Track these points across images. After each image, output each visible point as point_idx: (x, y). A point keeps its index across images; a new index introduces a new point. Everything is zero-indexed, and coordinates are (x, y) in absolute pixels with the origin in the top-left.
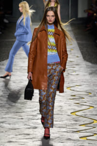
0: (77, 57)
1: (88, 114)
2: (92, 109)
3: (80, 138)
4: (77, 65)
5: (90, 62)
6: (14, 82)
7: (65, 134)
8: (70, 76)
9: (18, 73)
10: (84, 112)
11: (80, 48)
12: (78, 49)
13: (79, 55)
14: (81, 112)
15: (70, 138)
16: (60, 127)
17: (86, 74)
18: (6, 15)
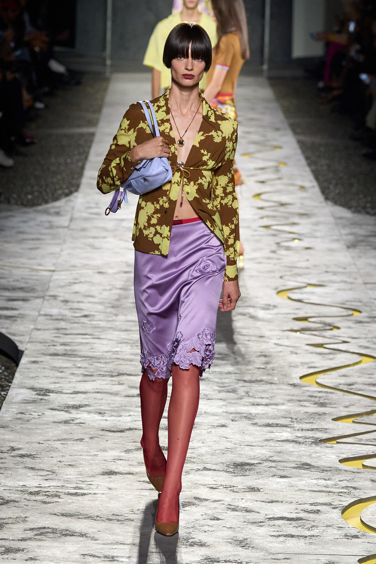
0: (302, 188)
1: (360, 380)
2: (367, 363)
3: (341, 461)
4: (302, 215)
5: (346, 205)
6: (99, 273)
7: (290, 447)
8: (283, 252)
9: (111, 240)
10: (344, 376)
11: (307, 158)
12: (303, 162)
13: (307, 184)
14: (334, 373)
15: (308, 461)
16: (269, 425)
17: (335, 246)
18: (57, 49)
